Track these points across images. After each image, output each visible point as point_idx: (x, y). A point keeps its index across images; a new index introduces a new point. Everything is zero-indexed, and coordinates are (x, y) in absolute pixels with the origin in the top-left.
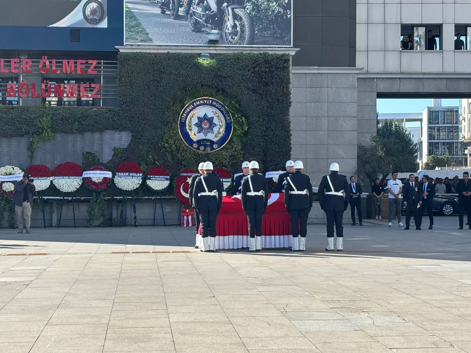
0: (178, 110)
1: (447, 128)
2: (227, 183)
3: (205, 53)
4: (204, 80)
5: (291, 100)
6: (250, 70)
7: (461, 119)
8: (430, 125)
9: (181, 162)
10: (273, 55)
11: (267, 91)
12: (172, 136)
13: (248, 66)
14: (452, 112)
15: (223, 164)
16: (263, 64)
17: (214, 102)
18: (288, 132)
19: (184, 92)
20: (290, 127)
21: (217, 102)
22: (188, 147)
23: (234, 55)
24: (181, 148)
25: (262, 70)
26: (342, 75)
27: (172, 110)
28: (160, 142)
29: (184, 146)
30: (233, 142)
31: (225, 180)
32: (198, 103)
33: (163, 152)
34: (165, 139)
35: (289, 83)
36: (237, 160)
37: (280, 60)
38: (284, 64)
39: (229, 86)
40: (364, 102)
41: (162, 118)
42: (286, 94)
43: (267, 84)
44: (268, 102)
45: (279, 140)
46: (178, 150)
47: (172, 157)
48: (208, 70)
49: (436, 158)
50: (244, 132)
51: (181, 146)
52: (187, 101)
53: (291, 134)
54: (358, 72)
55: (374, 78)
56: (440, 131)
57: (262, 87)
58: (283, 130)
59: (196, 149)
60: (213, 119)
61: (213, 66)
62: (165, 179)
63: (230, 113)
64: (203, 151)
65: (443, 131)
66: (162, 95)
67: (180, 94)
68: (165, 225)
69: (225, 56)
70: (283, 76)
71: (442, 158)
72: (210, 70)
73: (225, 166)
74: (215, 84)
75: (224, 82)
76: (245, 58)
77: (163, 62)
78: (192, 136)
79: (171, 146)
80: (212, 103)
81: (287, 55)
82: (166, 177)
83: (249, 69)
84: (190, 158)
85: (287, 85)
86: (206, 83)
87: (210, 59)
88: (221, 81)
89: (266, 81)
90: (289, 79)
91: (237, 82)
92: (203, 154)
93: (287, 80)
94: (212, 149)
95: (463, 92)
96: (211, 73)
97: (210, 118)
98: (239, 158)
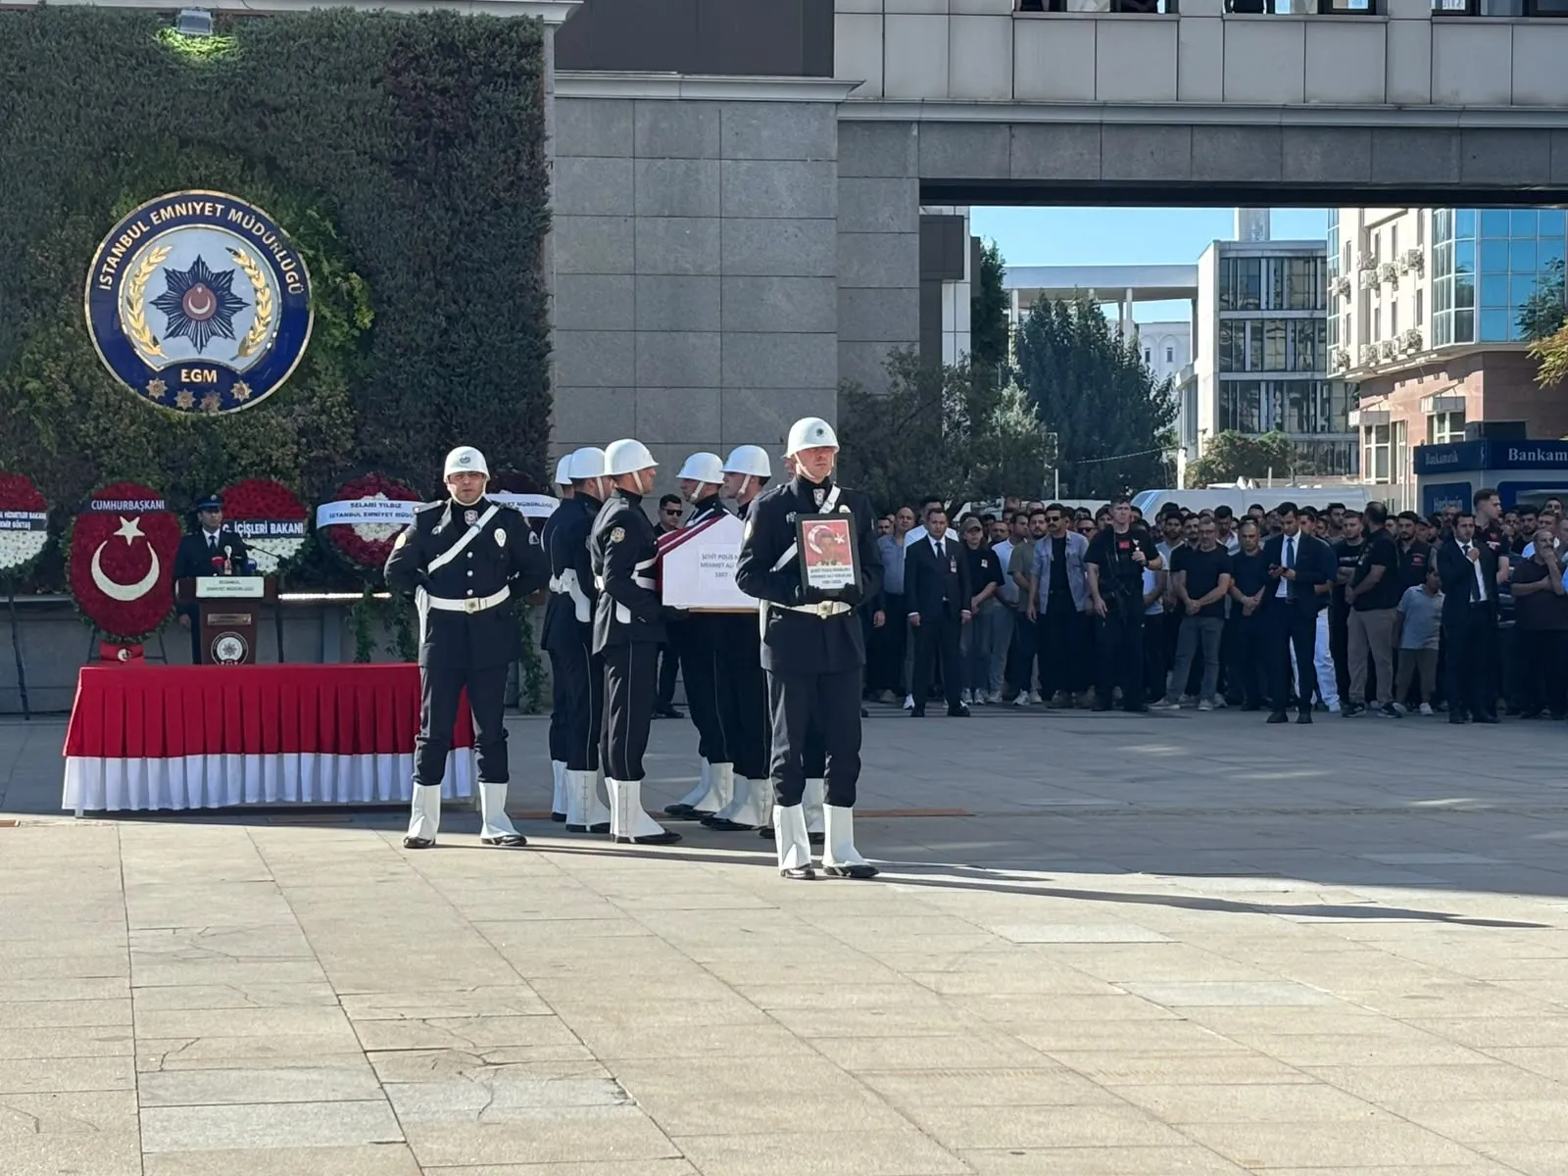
0: (85, 243)
1: (1290, 326)
2: (286, 541)
3: (197, 9)
4: (191, 120)
5: (547, 206)
6: (380, 80)
7: (1334, 288)
8: (1226, 315)
9: (96, 456)
10: (475, 21)
11: (450, 167)
12: (58, 348)
13: (372, 65)
14: (1312, 264)
15: (274, 463)
16: (435, 56)
17: (233, 211)
18: (537, 336)
19: (110, 171)
20: (548, 316)
21: (247, 211)
22: (127, 392)
23: (315, 18)
24: (96, 398)
25: (431, 80)
26: (778, 106)
27: (59, 242)
28: (8, 373)
29: (109, 390)
30: (315, 373)
31: (279, 530)
32: (167, 213)
33: (19, 413)
34: (28, 360)
35: (539, 137)
36: (329, 447)
37: (503, 42)
38: (519, 59)
39: (295, 147)
40: (871, 219)
41: (14, 276)
42: (530, 179)
43: (447, 140)
44: (456, 211)
45: (501, 368)
46: (83, 401)
47: (59, 433)
48: (204, 81)
49: (1239, 443)
50: (357, 333)
51: (97, 391)
52: (120, 205)
53: (548, 345)
54: (840, 96)
55: (911, 122)
56: (1266, 335)
57: (431, 151)
58: (517, 328)
59: (160, 401)
60: (231, 279)
61: (227, 65)
62: (28, 525)
63: (300, 256)
64: (188, 410)
65: (1274, 338)
66: (13, 177)
67: (91, 177)
68: (27, 714)
69: (276, 23)
70: (517, 107)
71: (1262, 443)
72: (216, 78)
73: (281, 473)
74: (237, 135)
75: (272, 130)
76: (358, 32)
77: (17, 43)
78: (142, 351)
79: (55, 389)
80: (226, 212)
81: (532, 24)
82: (33, 516)
83: (376, 76)
84: (135, 438)
85: (533, 144)
86: (202, 132)
87: (217, 32)
88: (262, 125)
89: (448, 128)
90: (541, 119)
91: (328, 131)
92: (189, 423)
93: (531, 122)
94: (228, 402)
95: (1259, 179)
96: (217, 92)
97: (219, 275)
98: (336, 438)
